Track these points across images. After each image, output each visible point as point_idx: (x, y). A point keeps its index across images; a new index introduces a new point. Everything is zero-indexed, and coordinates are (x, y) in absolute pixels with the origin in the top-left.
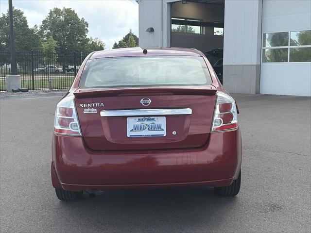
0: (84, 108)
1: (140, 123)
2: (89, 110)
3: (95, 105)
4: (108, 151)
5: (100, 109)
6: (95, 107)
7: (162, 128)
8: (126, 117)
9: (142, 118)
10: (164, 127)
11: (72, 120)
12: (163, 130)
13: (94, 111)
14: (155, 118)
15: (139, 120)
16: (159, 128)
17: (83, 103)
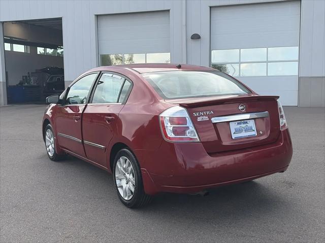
0: (197, 117)
1: (239, 126)
2: (201, 117)
3: (206, 113)
4: (219, 153)
5: (210, 117)
6: (206, 115)
7: (253, 129)
8: (228, 122)
9: (239, 122)
10: (254, 128)
11: (188, 128)
12: (254, 131)
13: (206, 118)
14: (248, 121)
15: (238, 123)
16: (251, 129)
17: (196, 112)
